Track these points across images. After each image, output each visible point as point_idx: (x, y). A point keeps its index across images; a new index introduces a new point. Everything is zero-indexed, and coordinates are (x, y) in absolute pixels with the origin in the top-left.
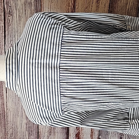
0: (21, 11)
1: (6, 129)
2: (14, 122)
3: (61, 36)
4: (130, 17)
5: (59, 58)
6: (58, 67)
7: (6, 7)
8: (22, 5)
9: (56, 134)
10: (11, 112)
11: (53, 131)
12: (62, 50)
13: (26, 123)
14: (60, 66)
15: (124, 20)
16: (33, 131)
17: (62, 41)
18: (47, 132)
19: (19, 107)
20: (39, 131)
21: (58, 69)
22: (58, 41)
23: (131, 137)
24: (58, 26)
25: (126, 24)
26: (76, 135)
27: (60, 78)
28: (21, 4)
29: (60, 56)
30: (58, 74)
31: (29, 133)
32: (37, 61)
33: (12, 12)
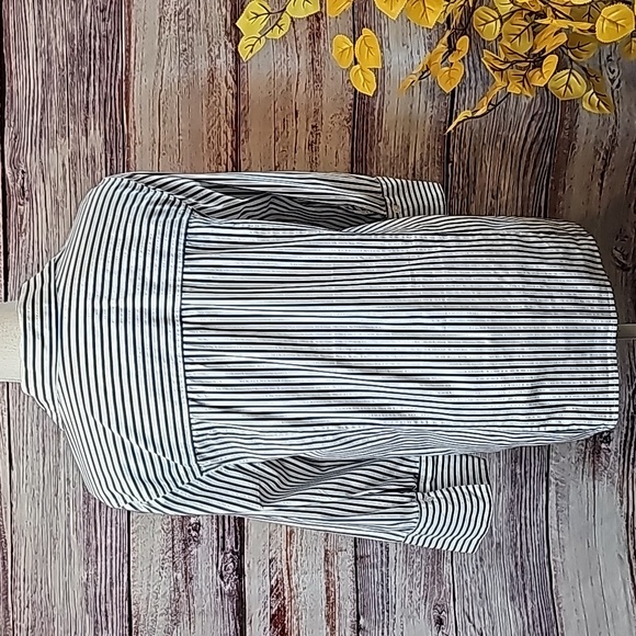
0: (61, 184)
1: (10, 610)
2: (39, 580)
3: (183, 231)
4: (398, 181)
5: (178, 294)
6: (177, 318)
7: (9, 175)
8: (64, 165)
9: (198, 621)
10: (28, 540)
11: (184, 608)
12: (186, 270)
13: (85, 580)
14: (181, 317)
15: (379, 190)
16: (110, 612)
17: (185, 246)
18: (161, 615)
19: (57, 518)
20: (133, 612)
21: (178, 323)
22: (173, 245)
23: (476, 615)
24: (174, 208)
25: (385, 200)
26: (272, 618)
27: (183, 350)
28: (60, 163)
29: (182, 286)
30: (179, 337)
31: (97, 622)
32: (113, 304)
33: (30, 190)
